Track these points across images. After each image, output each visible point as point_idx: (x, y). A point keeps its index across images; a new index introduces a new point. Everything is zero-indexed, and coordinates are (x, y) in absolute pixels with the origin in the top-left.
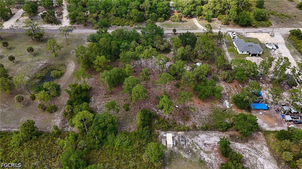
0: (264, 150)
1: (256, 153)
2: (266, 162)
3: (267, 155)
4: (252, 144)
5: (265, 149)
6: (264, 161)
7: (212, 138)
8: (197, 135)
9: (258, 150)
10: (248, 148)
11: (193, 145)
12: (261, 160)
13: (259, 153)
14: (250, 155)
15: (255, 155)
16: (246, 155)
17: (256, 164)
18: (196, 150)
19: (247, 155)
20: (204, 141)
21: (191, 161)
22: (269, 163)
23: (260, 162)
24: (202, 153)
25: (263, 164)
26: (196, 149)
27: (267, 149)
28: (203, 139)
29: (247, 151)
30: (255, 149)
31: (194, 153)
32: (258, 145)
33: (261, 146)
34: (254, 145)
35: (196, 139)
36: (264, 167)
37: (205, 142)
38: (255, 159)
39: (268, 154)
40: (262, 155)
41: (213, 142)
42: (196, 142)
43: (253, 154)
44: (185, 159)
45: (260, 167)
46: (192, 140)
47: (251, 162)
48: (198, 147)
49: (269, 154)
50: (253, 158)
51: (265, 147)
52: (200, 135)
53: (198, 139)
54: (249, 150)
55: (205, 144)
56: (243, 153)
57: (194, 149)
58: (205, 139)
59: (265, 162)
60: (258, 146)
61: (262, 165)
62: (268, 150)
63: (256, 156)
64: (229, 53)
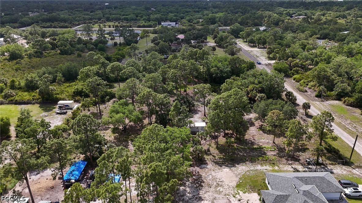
11: (53, 118)
20: (53, 124)
21: (35, 116)
28: (55, 124)
35: (59, 120)
42: (55, 120)
44: (39, 114)
46: (58, 118)
52: (62, 122)
57: (47, 118)
64: (266, 170)
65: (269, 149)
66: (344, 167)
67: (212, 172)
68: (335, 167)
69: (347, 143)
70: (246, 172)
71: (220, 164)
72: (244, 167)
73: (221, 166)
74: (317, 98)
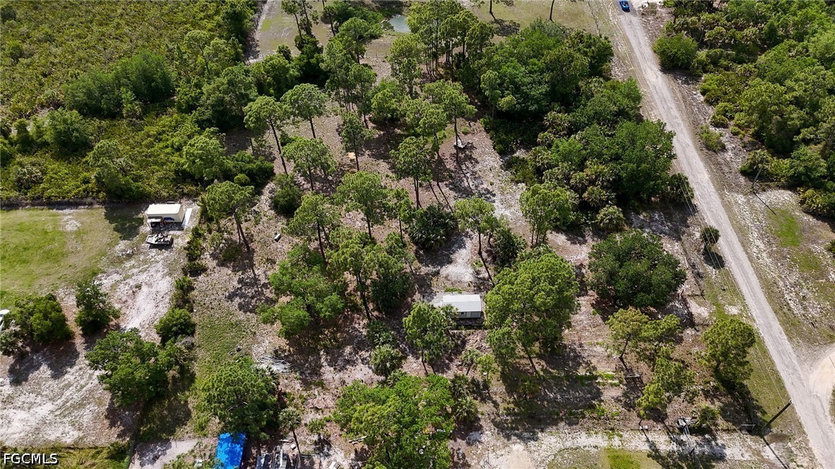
0: (67, 430)
1: (68, 404)
2: (33, 422)
3: (50, 432)
4: (99, 402)
5: (71, 433)
6: (37, 416)
7: (153, 304)
8: (170, 274)
9: (75, 413)
10: (90, 385)
11: (145, 262)
12: (45, 409)
13: (66, 411)
14: (69, 385)
15: (64, 398)
16: (73, 374)
17: (39, 394)
18: (128, 266)
19: (72, 378)
20: (150, 285)
21: (105, 254)
22: (28, 429)
23: (40, 405)
24: (116, 277)
25: (31, 411)
26: (134, 266)
27: (68, 440)
28: (155, 285)
29: (82, 382)
30: (81, 405)
31: (122, 262)
32: (90, 416)
33: (85, 425)
34: (92, 407)
35: (161, 269)
36: (23, 412)
37: (144, 288)
38: (51, 394)
39: (52, 435)
40: (56, 416)
41: (137, 304)
42: (152, 270)
43: (68, 393)
44: (111, 245)
45: (28, 400)
46: (158, 262)
47: (50, 382)
48: (135, 270)
49: (52, 438)
50: (56, 390)
51: (76, 436)
52: (168, 278)
53: (160, 274)
54: (82, 387)
55: (139, 287)
56: (80, 369)
57: (133, 262)
58: (154, 290)
59: (32, 419)
60: (86, 415)
61: (29, 408)
62: (64, 440)
63: (59, 401)
64: (596, 447)
65: (610, 381)
66: (749, 440)
67: (491, 455)
68: (730, 439)
69: (774, 358)
70: (555, 455)
71: (506, 430)
72: (553, 439)
73: (508, 437)
74: (742, 179)
